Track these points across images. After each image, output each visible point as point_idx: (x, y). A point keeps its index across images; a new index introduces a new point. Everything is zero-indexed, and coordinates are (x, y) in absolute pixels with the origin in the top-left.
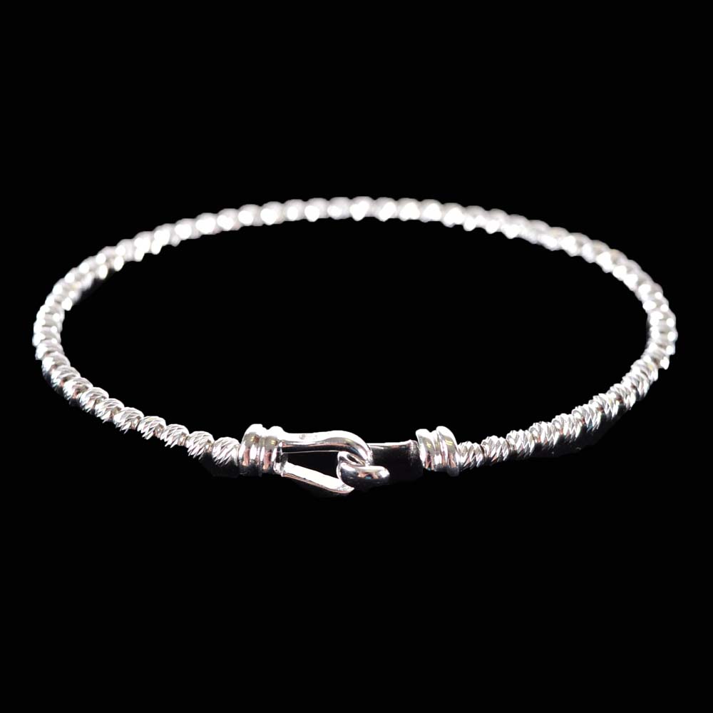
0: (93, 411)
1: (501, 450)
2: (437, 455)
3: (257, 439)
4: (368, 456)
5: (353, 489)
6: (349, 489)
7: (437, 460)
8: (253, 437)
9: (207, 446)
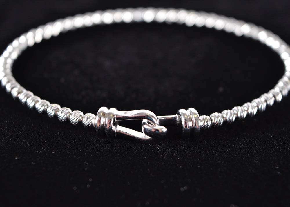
0: (26, 102)
1: (220, 119)
2: (190, 121)
3: (104, 114)
4: (157, 122)
5: (150, 137)
6: (148, 137)
7: (190, 124)
8: (102, 113)
9: (80, 118)
